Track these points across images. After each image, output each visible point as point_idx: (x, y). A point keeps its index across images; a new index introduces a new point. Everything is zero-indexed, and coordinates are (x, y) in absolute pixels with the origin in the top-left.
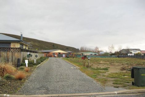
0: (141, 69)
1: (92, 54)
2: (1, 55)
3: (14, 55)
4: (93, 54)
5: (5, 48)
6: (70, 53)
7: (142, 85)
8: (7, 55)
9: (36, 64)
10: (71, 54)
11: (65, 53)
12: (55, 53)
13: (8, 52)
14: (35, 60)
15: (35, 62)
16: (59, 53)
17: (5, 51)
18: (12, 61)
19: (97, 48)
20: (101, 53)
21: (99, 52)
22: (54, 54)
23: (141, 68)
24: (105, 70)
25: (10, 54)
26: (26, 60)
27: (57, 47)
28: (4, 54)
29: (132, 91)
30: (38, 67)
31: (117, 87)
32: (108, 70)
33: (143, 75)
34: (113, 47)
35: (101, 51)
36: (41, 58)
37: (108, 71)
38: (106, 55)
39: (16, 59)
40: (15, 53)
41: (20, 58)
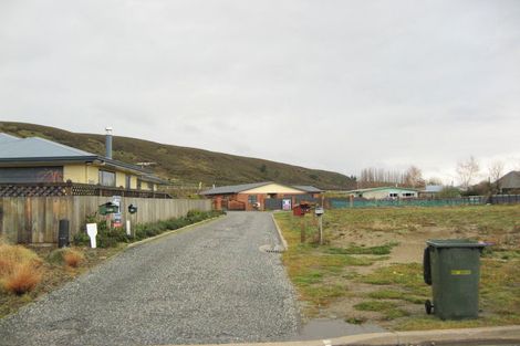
0: (448, 248)
1: (395, 195)
2: (5, 209)
3: (51, 208)
4: (401, 193)
5: (19, 186)
6: (313, 193)
7: (458, 314)
8: (26, 207)
9: (131, 239)
10: (316, 196)
11: (293, 195)
12: (256, 195)
13: (28, 200)
14: (128, 223)
15: (129, 232)
16: (273, 195)
17: (19, 195)
18: (44, 230)
19: (415, 171)
20: (429, 189)
21: (422, 185)
22: (253, 198)
23: (451, 244)
24: (377, 253)
25: (34, 204)
26: (88, 225)
27: (277, 174)
28: (14, 206)
29: (398, 337)
30: (132, 248)
31: (358, 322)
32: (389, 253)
33: (458, 273)
34: (475, 168)
35: (432, 183)
36: (190, 214)
37: (387, 258)
38: (449, 195)
39: (55, 221)
40: (50, 201)
41: (69, 218)
